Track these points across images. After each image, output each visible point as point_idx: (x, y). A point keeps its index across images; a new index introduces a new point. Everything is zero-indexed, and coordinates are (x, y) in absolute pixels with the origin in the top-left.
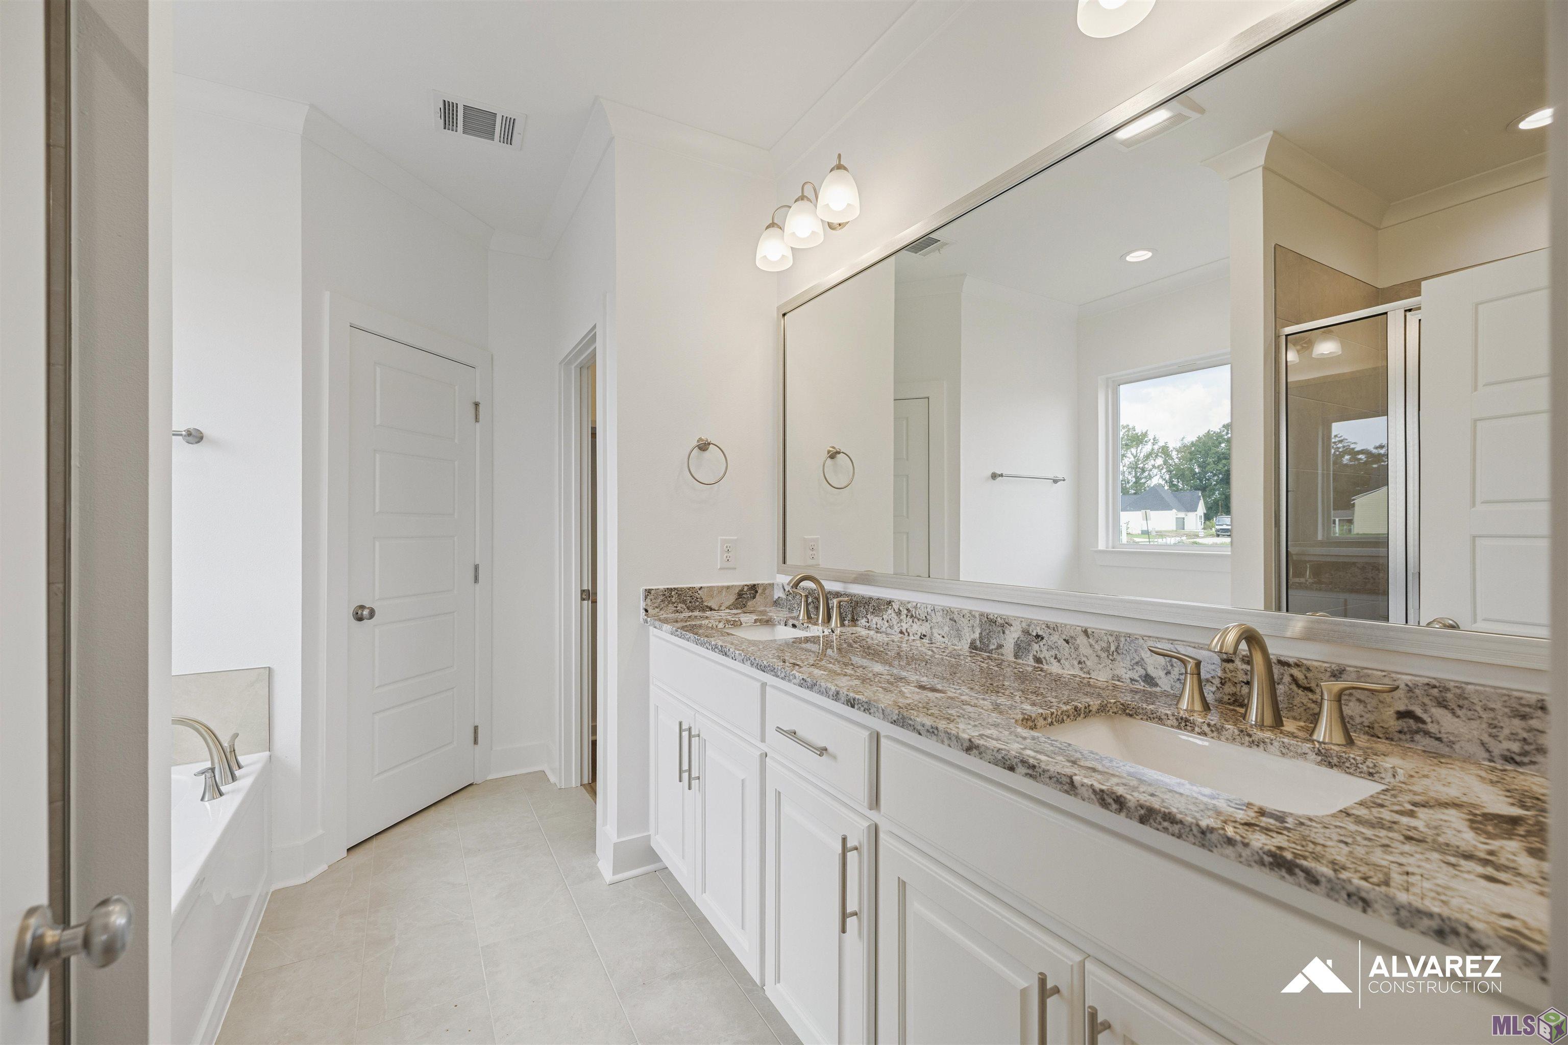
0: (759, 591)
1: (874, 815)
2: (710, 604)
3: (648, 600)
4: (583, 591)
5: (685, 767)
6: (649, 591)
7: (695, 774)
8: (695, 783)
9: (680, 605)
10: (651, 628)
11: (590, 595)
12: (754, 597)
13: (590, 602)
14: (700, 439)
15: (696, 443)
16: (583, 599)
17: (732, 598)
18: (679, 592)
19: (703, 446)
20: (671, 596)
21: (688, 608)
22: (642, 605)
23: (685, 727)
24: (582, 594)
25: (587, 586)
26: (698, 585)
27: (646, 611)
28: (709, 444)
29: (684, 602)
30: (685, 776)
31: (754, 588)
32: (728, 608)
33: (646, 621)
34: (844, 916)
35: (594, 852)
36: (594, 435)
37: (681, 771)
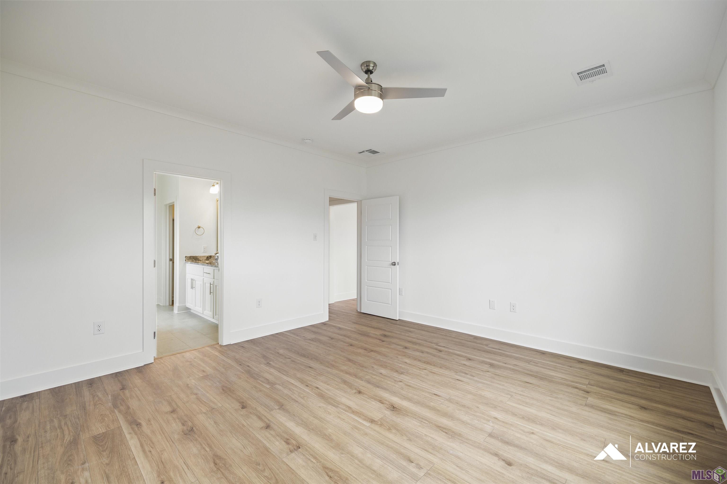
0: (212, 257)
1: (214, 280)
2: (200, 259)
3: (186, 258)
4: (170, 259)
5: (192, 286)
6: (186, 256)
7: (194, 287)
8: (194, 288)
9: (193, 259)
10: (186, 264)
11: (172, 260)
12: (211, 258)
13: (172, 262)
14: (198, 226)
15: (197, 227)
16: (170, 261)
17: (206, 258)
18: (194, 257)
19: (199, 227)
20: (191, 257)
21: (195, 260)
22: (185, 259)
23: (192, 279)
24: (170, 260)
25: (171, 258)
26: (197, 256)
27: (185, 260)
28: (200, 227)
29: (194, 259)
30: (192, 288)
31: (211, 256)
32: (204, 260)
33: (185, 262)
34: (210, 293)
35: (173, 311)
36: (173, 220)
37: (191, 287)
